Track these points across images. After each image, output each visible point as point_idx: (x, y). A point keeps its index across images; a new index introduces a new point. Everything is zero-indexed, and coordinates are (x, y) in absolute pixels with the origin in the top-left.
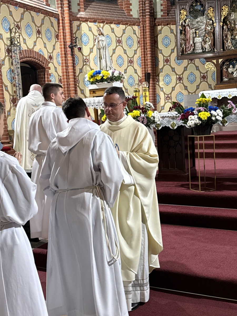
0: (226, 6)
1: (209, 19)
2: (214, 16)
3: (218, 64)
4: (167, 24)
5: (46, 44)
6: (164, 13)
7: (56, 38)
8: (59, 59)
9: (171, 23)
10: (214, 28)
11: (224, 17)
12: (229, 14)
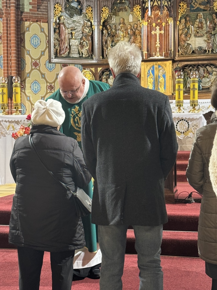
0: (107, 7)
1: (87, 21)
2: (92, 17)
3: (97, 73)
4: (37, 20)
6: (33, 7)
9: (41, 20)
10: (93, 31)
11: (104, 20)
12: (110, 17)
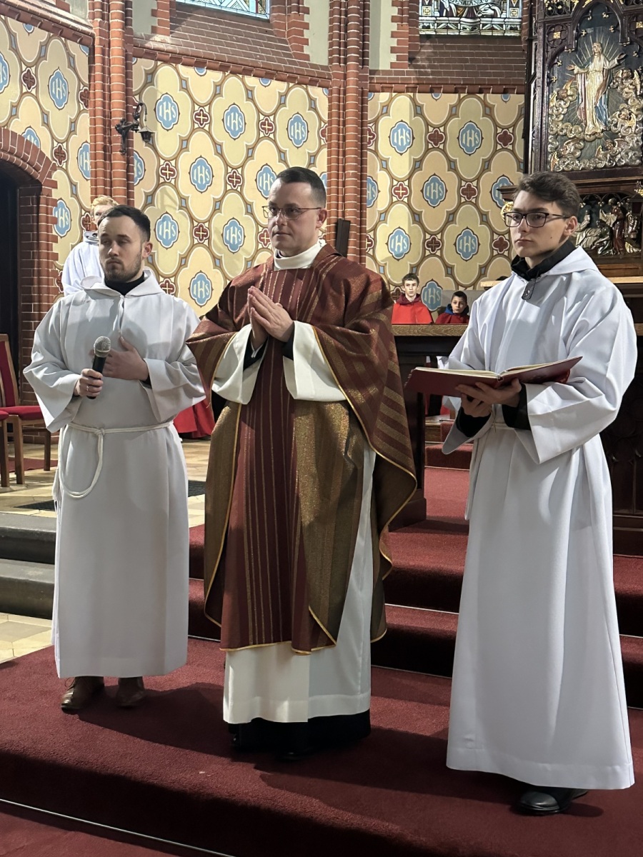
4: (407, 88)
5: (47, 115)
6: (398, 58)
7: (82, 100)
8: (85, 161)
9: (417, 88)
